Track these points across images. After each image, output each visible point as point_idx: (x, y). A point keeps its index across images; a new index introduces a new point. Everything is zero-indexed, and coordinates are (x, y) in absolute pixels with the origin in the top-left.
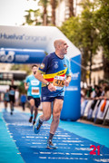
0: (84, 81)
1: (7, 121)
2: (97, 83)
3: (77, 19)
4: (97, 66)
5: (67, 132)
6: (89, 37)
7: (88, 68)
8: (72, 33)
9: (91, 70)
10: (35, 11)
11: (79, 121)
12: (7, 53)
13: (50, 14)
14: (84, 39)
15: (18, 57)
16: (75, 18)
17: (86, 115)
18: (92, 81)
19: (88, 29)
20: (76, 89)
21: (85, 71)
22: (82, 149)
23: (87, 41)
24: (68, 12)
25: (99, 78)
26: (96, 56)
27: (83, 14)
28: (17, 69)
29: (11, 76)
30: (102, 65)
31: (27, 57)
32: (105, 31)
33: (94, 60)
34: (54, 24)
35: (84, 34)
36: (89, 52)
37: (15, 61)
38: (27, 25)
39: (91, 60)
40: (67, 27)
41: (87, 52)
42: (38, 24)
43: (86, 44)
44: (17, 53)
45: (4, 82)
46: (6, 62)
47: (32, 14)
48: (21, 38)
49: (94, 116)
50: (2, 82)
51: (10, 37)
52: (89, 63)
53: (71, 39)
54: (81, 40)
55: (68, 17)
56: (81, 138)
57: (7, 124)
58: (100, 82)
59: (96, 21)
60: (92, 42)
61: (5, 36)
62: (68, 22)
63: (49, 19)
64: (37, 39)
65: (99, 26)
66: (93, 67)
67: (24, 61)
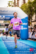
1: (3, 40)
2: (34, 26)
3: (26, 4)
4: (34, 20)
5: (24, 44)
6: (31, 10)
7: (31, 21)
8: (25, 9)
9: (32, 22)
10: (11, 2)
11: (28, 40)
12: (2, 17)
13: (16, 3)
14: (29, 11)
15: (6, 18)
16: (25, 4)
17: (30, 37)
18: (32, 25)
19: (30, 8)
20: (27, 29)
21: (30, 22)
23: (30, 12)
24: (23, 2)
25: (34, 24)
26: (33, 17)
27: (28, 2)
28: (6, 22)
29: (4, 25)
30: (35, 20)
31: (9, 18)
33: (33, 18)
34: (18, 6)
36: (31, 16)
37: (5, 20)
38: (9, 7)
39: (31, 18)
40: (23, 7)
41: (30, 15)
42: (13, 6)
43: (30, 13)
44: (6, 17)
45: (2, 27)
46: (2, 20)
47: (10, 3)
48: (7, 11)
49: (33, 38)
50: (1, 27)
51: (3, 11)
52: (31, 19)
53: (24, 11)
54: (28, 11)
55: (23, 3)
56: (29, 46)
57: (3, 42)
59: (33, 5)
60: (32, 12)
61: (1, 11)
62: (23, 5)
64: (13, 12)
65: (34, 7)
66: (32, 21)
67: (8, 19)
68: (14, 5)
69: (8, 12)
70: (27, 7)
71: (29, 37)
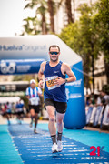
0: (88, 87)
1: (12, 133)
2: (100, 89)
3: (76, 26)
4: (100, 71)
5: (73, 141)
6: (90, 42)
7: (90, 74)
8: (72, 40)
9: (93, 75)
10: (33, 19)
11: (85, 128)
12: (8, 64)
14: (85, 45)
15: (19, 67)
16: (73, 25)
18: (96, 86)
19: (87, 35)
20: (80, 96)
21: (88, 77)
22: (88, 158)
23: (87, 47)
24: (67, 18)
25: (102, 83)
26: (97, 62)
27: (81, 20)
28: (20, 80)
29: (14, 87)
30: (104, 70)
31: (29, 67)
32: (104, 36)
33: (96, 66)
35: (84, 39)
36: (91, 58)
37: (16, 72)
38: (26, 34)
40: (66, 34)
41: (88, 57)
42: (37, 33)
43: (87, 50)
44: (18, 64)
45: (8, 94)
46: (8, 74)
47: (31, 22)
48: (21, 48)
50: (5, 94)
51: (10, 48)
52: (91, 69)
54: (81, 46)
55: (67, 23)
57: (12, 137)
58: (104, 87)
60: (92, 47)
61: (4, 48)
62: (66, 29)
63: (48, 26)
64: (37, 48)
66: (95, 72)
67: (26, 70)
68: (40, 29)
69: (24, 51)
70: (80, 33)
71: (88, 121)
